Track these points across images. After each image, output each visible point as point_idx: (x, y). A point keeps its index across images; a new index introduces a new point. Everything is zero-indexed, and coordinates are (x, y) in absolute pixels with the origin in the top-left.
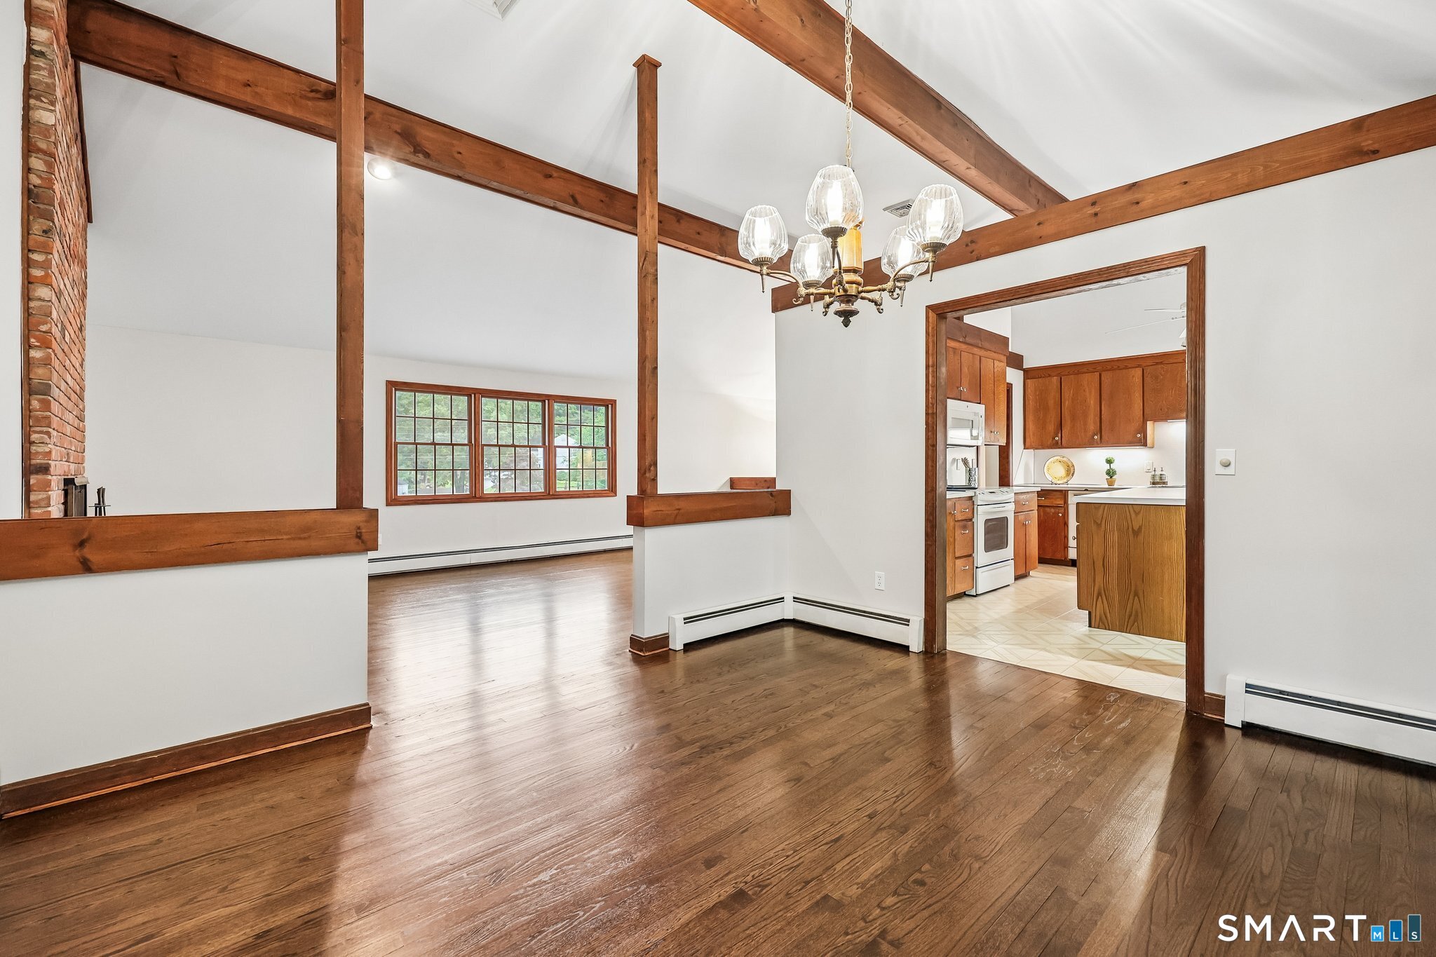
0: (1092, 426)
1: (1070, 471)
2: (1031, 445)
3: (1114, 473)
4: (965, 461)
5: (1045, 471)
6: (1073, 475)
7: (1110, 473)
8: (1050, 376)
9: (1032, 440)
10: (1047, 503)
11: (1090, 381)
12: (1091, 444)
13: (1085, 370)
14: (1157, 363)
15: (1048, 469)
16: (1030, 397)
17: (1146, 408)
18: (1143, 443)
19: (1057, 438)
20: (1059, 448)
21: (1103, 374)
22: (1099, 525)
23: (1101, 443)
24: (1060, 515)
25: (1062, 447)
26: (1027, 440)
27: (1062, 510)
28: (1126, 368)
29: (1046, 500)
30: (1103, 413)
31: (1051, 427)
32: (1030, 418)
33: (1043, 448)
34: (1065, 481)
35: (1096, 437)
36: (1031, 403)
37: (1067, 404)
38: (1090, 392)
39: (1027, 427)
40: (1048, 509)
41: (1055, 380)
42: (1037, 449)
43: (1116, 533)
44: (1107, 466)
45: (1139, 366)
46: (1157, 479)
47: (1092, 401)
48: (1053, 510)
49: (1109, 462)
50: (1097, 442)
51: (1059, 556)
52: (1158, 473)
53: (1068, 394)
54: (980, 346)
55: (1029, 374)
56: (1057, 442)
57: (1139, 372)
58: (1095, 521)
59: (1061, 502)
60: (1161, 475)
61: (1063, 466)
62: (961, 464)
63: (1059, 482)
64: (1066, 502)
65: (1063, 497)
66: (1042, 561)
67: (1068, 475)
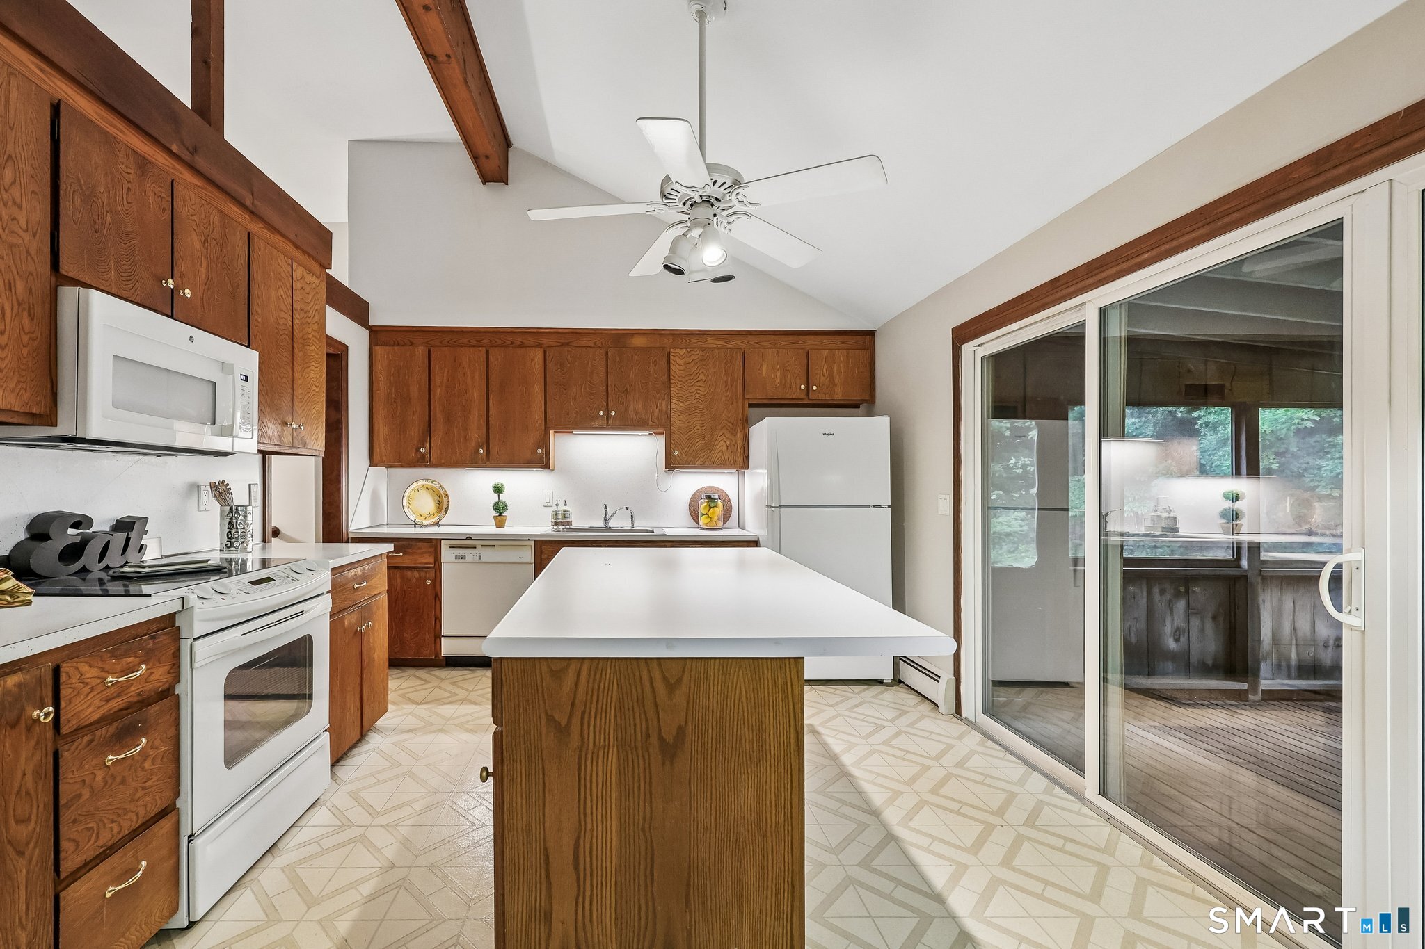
0: (476, 434)
1: (442, 505)
2: (382, 459)
3: (505, 507)
4: (220, 491)
5: (404, 504)
6: (446, 511)
7: (500, 508)
8: (412, 344)
9: (384, 450)
10: (407, 561)
11: (471, 358)
12: (474, 462)
13: (465, 341)
14: (562, 344)
15: (410, 502)
16: (381, 376)
17: (549, 411)
18: (543, 462)
19: (423, 450)
20: (426, 466)
21: (492, 352)
22: (562, 731)
23: (489, 461)
24: (429, 582)
25: (431, 465)
26: (376, 451)
27: (431, 574)
28: (522, 345)
29: (407, 557)
30: (491, 413)
31: (414, 432)
32: (381, 413)
33: (402, 466)
34: (435, 519)
35: (481, 451)
36: (382, 386)
37: (438, 393)
38: (473, 378)
39: (376, 426)
40: (409, 573)
41: (420, 352)
42: (391, 466)
43: (613, 752)
44: (495, 497)
45: (539, 345)
46: (560, 518)
47: (476, 393)
48: (416, 574)
49: (498, 490)
50: (483, 459)
51: (427, 653)
52: (561, 508)
53: (439, 378)
54: (248, 203)
55: (380, 337)
56: (423, 455)
57: (539, 354)
58: (550, 719)
59: (428, 560)
60: (564, 511)
61: (433, 497)
62: (208, 497)
63: (425, 522)
64: (437, 559)
65: (433, 549)
66: (396, 662)
67: (439, 510)
